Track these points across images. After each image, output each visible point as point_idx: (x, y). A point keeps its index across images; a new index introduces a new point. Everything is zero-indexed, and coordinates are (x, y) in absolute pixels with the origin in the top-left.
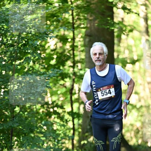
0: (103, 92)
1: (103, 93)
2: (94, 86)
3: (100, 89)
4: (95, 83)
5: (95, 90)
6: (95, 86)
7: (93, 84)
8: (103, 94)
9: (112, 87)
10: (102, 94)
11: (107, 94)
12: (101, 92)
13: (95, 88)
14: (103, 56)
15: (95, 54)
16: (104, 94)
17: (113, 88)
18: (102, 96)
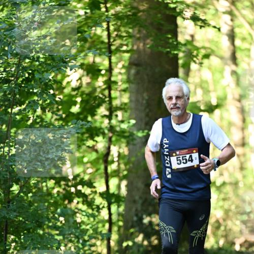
0: (180, 157)
1: (180, 160)
2: (166, 146)
3: (176, 153)
4: (168, 142)
5: (168, 153)
6: (168, 146)
7: (165, 143)
8: (179, 162)
9: (194, 151)
10: (177, 161)
11: (186, 163)
12: (177, 158)
13: (168, 150)
14: (182, 100)
15: (170, 98)
16: (182, 161)
17: (196, 152)
18: (178, 163)
